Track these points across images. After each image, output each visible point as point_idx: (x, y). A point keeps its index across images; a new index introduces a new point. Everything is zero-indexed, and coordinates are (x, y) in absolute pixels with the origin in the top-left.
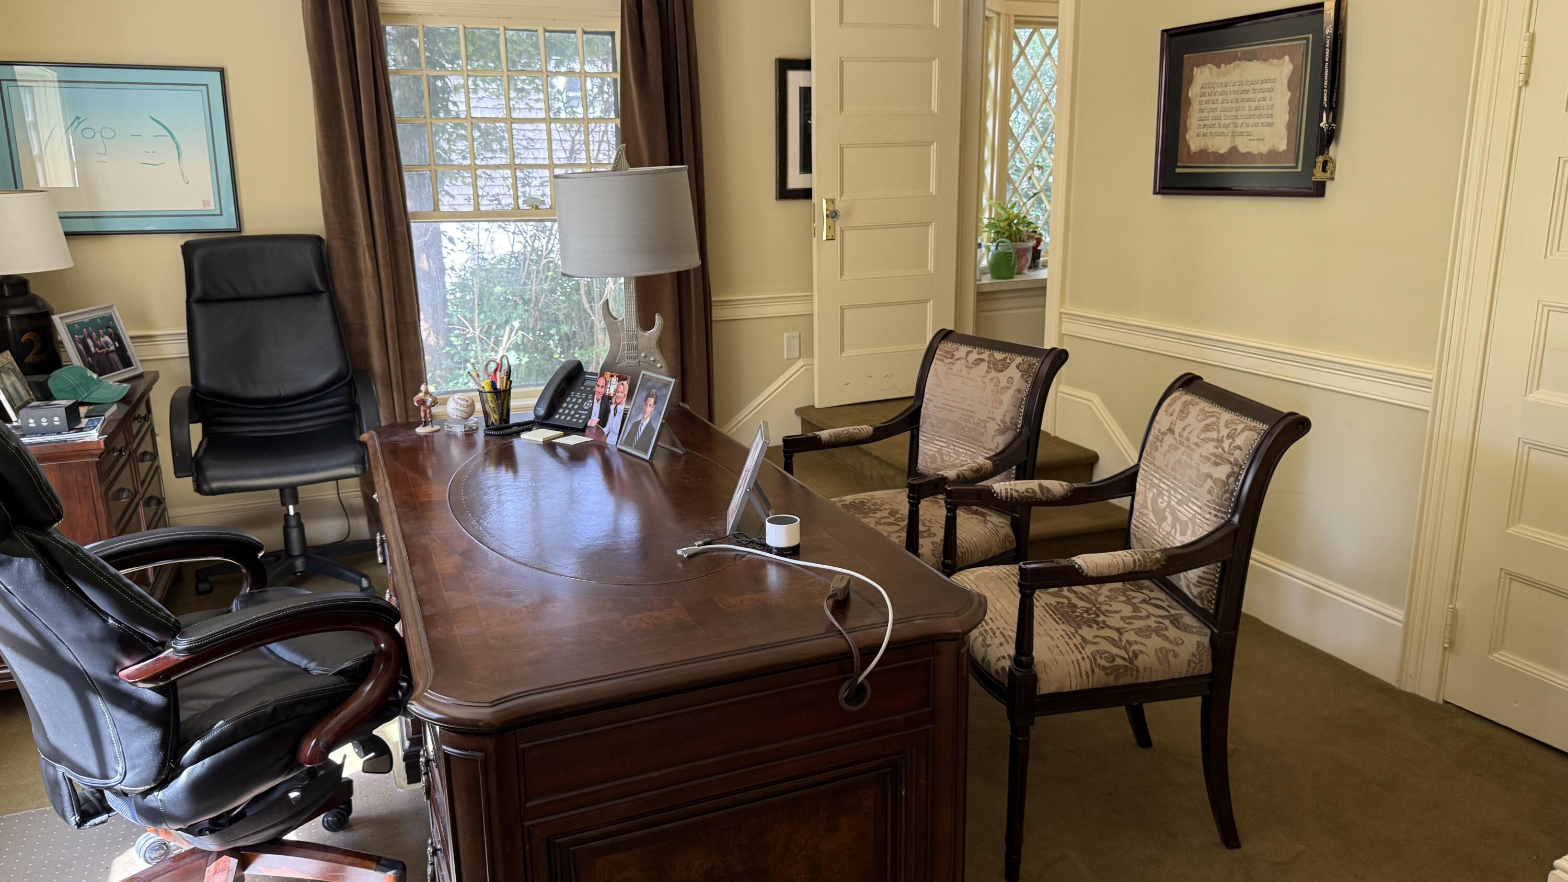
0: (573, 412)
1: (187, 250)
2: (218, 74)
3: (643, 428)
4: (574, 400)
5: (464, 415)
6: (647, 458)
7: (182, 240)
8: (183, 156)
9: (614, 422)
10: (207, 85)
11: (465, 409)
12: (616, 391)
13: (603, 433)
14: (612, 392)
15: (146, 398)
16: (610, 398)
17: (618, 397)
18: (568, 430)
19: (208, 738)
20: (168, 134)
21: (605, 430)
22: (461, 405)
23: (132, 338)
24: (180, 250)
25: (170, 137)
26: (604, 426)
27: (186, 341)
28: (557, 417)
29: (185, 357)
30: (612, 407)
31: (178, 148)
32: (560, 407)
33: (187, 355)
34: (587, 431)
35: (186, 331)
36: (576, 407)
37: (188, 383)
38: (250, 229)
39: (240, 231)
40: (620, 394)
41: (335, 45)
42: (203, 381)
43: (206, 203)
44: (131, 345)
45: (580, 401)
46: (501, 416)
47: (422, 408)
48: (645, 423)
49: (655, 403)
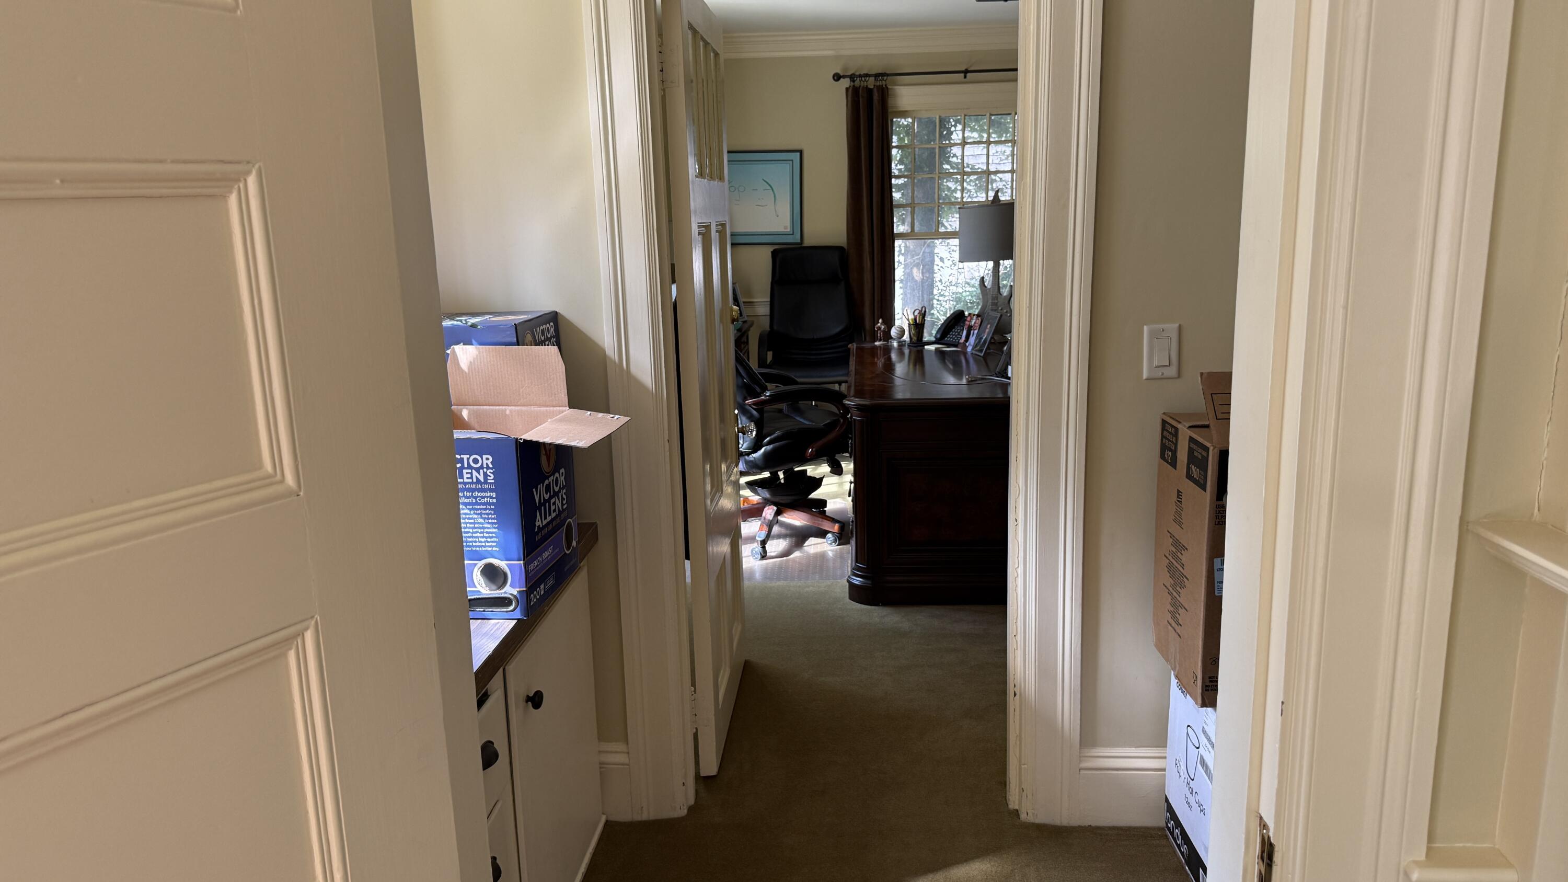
0: (954, 337)
1: (774, 254)
2: (798, 154)
3: (983, 340)
4: (956, 330)
5: (899, 336)
6: (982, 355)
7: (771, 248)
8: (777, 201)
9: (972, 340)
10: (792, 160)
11: (900, 333)
12: (975, 323)
13: (966, 345)
14: (973, 323)
15: (746, 335)
16: (972, 327)
17: (975, 326)
18: (949, 345)
19: (772, 437)
20: (769, 188)
21: (967, 344)
22: (898, 330)
23: (744, 302)
24: (770, 254)
25: (771, 191)
26: (967, 342)
27: (769, 303)
28: (946, 339)
29: (767, 315)
30: (972, 332)
31: (775, 196)
32: (949, 334)
33: (769, 314)
34: (959, 346)
35: (769, 300)
36: (957, 334)
37: (768, 329)
38: (808, 242)
39: (802, 244)
40: (977, 325)
41: (862, 134)
42: (775, 328)
43: (786, 227)
44: (743, 307)
45: (959, 331)
46: (918, 338)
47: (879, 332)
48: (984, 338)
49: (990, 327)
